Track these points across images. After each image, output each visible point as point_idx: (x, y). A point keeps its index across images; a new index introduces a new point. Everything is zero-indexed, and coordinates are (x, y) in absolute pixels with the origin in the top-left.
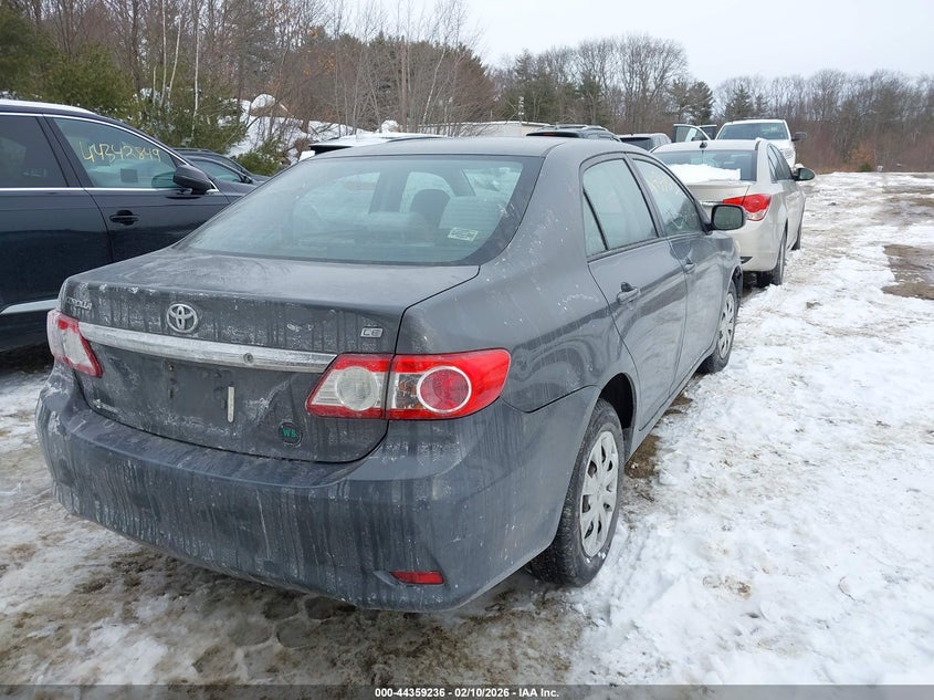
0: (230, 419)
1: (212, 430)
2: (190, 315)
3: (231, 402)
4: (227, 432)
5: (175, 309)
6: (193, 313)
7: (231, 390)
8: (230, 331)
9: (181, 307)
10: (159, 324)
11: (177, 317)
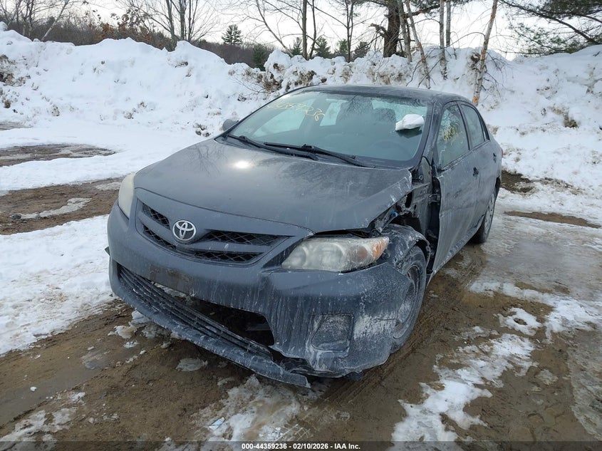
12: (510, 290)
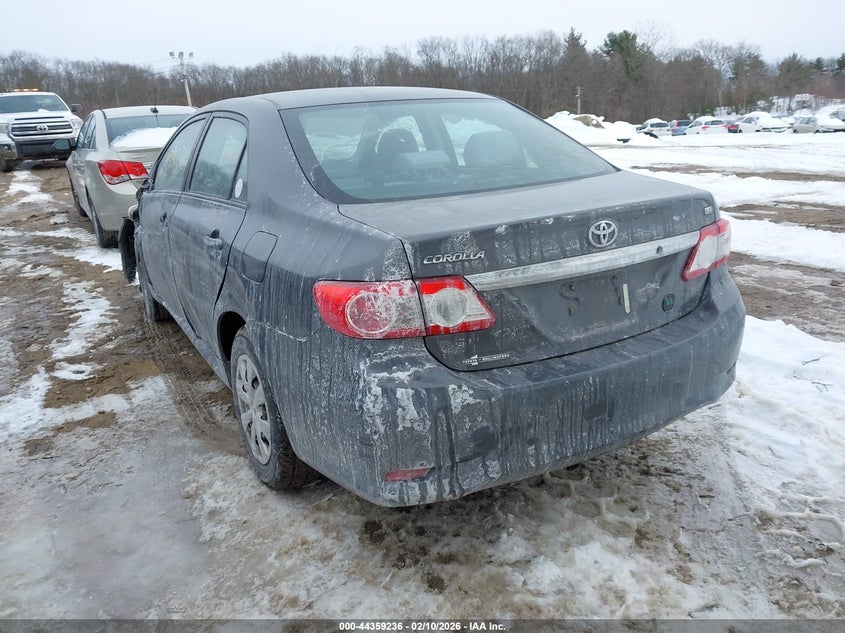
0: (628, 310)
1: (616, 326)
2: (611, 229)
3: (626, 296)
4: (626, 323)
5: (598, 227)
6: (614, 226)
7: (625, 287)
8: (641, 233)
9: (603, 223)
10: (578, 246)
11: (601, 233)
12: (113, 402)
